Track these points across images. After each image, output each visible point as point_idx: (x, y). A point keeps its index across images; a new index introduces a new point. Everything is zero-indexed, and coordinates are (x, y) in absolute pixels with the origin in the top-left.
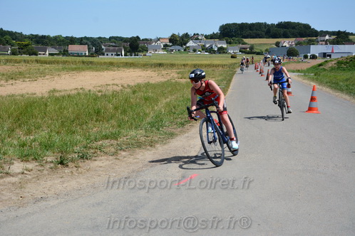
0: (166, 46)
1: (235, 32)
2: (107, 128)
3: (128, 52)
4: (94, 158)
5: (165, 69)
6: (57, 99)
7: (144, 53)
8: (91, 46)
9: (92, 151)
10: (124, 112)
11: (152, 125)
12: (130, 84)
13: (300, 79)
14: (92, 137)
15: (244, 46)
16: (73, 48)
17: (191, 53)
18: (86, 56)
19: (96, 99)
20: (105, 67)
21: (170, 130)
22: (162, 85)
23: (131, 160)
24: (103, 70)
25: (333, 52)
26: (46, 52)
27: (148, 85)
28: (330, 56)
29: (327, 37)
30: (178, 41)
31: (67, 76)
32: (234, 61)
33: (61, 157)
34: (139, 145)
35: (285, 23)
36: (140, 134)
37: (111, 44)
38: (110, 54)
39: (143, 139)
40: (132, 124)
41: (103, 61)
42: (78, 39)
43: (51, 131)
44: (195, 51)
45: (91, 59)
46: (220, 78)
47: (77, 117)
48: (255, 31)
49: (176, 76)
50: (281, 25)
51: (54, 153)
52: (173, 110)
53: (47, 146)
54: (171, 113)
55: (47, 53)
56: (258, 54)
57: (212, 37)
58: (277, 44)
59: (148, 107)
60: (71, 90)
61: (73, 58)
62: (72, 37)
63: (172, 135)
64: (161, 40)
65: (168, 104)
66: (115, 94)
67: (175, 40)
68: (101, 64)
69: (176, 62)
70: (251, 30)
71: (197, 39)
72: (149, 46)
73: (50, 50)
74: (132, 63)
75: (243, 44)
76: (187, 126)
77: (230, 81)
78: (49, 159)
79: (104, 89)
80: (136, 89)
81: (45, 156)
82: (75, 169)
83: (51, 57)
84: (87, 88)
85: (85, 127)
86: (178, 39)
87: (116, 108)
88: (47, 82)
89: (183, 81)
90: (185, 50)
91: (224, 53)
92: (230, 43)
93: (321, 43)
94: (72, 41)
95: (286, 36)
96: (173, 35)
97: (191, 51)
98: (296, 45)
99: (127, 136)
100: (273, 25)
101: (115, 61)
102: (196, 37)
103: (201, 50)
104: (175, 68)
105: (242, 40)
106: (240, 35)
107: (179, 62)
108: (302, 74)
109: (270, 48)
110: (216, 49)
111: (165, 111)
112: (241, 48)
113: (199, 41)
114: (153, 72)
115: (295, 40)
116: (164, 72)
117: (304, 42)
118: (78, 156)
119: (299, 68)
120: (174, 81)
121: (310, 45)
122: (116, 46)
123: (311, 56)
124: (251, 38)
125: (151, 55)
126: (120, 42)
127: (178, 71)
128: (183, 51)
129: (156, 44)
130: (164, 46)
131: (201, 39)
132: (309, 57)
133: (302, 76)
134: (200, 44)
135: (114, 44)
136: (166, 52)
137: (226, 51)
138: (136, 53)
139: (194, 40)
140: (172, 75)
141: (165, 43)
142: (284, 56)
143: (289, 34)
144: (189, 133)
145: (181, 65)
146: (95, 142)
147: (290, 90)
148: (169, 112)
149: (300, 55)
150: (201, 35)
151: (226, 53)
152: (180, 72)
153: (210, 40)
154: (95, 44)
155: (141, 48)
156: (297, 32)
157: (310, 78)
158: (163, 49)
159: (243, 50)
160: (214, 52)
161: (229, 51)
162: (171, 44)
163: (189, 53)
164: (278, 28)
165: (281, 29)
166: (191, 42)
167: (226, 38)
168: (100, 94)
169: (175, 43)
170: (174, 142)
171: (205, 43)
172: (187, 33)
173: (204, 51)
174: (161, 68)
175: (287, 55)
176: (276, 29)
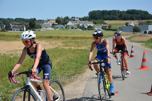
0: (53, 25)
1: (99, 16)
3: (28, 28)
5: (54, 40)
7: (39, 29)
8: (3, 24)
9: (12, 95)
13: (143, 47)
15: (105, 25)
20: (13, 38)
24: (12, 40)
30: (61, 22)
35: (132, 10)
37: (17, 23)
38: (16, 30)
41: (11, 34)
44: (72, 28)
45: (3, 33)
48: (112, 16)
49: (62, 44)
50: (129, 12)
52: (62, 67)
54: (61, 69)
56: (114, 30)
57: (84, 19)
58: (127, 24)
64: (50, 21)
65: (58, 64)
67: (58, 21)
68: (10, 36)
69: (61, 35)
70: (109, 15)
71: (74, 20)
72: (42, 25)
75: (104, 24)
79: (14, 53)
86: (62, 20)
87: (24, 66)
90: (66, 28)
91: (92, 29)
92: (95, 23)
95: (132, 19)
96: (58, 18)
97: (70, 28)
98: (139, 24)
100: (123, 12)
102: (73, 19)
103: (76, 27)
104: (60, 39)
105: (103, 21)
106: (102, 18)
107: (63, 35)
108: (144, 44)
109: (122, 27)
110: (86, 27)
111: (57, 68)
112: (103, 27)
113: (75, 22)
114: (46, 42)
115: (138, 22)
116: (53, 42)
117: (144, 23)
118: (2, 99)
119: (142, 40)
120: (60, 48)
121: (148, 24)
122: (20, 25)
123: (149, 32)
124: (109, 20)
125: (44, 30)
126: (23, 22)
127: (62, 41)
128: (65, 28)
129: (47, 23)
130: (52, 25)
131: (77, 21)
132: (148, 33)
133: (144, 45)
134: (76, 23)
135: (18, 23)
136: (54, 29)
137: (93, 28)
138: (34, 29)
139: (72, 21)
140: (58, 44)
141: (53, 23)
142: (131, 32)
143: (134, 18)
144: (75, 82)
145: (64, 38)
146: (13, 89)
147: (133, 54)
148: (60, 68)
149: (142, 31)
150: (77, 18)
151: (93, 30)
152: (64, 42)
153: (83, 21)
154: (5, 23)
155: (37, 26)
156: (140, 17)
157: (150, 46)
158: (51, 27)
159: (104, 28)
160: (85, 29)
161: (95, 29)
162: (57, 24)
163: (69, 30)
164: (127, 13)
165: (129, 14)
166: (70, 22)
167: (93, 20)
168: (12, 56)
169: (60, 23)
170: (66, 88)
171: (79, 23)
172: (67, 17)
173: (79, 28)
174: (51, 40)
175: (133, 31)
176: (125, 14)
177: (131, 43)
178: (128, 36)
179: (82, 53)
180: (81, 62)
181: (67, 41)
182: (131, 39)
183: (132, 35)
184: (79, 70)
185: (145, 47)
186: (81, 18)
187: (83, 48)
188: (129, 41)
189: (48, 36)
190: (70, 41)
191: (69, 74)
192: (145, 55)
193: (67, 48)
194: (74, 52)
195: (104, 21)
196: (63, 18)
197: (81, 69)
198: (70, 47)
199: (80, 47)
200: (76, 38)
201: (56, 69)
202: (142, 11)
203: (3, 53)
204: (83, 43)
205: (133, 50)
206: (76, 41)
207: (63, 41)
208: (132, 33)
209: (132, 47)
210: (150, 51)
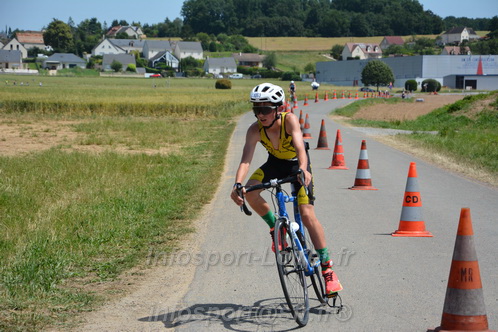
0: (33, 52)
1: (225, 18)
5: (38, 119)
11: (28, 274)
13: (406, 146)
15: (249, 57)
17: (108, 75)
22: (43, 160)
25: (480, 74)
28: (473, 84)
29: (465, 35)
30: (69, 41)
32: (223, 96)
44: (116, 68)
46: (194, 144)
48: (278, 18)
49: (73, 136)
50: (345, 3)
52: (82, 232)
54: (77, 239)
56: (286, 77)
57: (164, 31)
58: (337, 52)
63: (89, 302)
64: (21, 38)
65: (63, 217)
67: (56, 37)
69: (69, 99)
70: (267, 13)
71: (123, 36)
75: (246, 51)
76: (125, 275)
86: (70, 35)
90: (90, 66)
91: (197, 74)
92: (211, 48)
93: (448, 49)
95: (357, 31)
96: (55, 25)
97: (108, 68)
98: (386, 54)
102: (119, 29)
103: (133, 65)
104: (66, 114)
105: (243, 41)
106: (239, 27)
107: (76, 98)
108: (409, 132)
109: (319, 63)
110: (175, 65)
111: (58, 235)
112: (241, 63)
113: (127, 41)
114: (5, 126)
115: (382, 43)
116: (38, 127)
117: (406, 47)
119: (397, 118)
120: (69, 151)
121: (422, 54)
123: (423, 83)
124: (267, 36)
128: (83, 67)
129: (8, 47)
130: (30, 53)
131: (134, 37)
132: (419, 87)
133: (409, 136)
134: (129, 49)
136: (36, 71)
137: (201, 70)
139: (113, 40)
141: (32, 46)
142: (355, 83)
143: (367, 26)
144: (135, 294)
145: (84, 108)
147: (366, 174)
148: (70, 236)
149: (396, 81)
150: (134, 25)
151: (203, 74)
152: (84, 125)
153: (159, 39)
156: (387, 22)
157: (432, 142)
158: (25, 61)
159: (248, 68)
160: (170, 72)
161: (211, 71)
162: (49, 49)
163: (102, 74)
164: (338, 9)
165: (346, 13)
166: (106, 43)
167: (202, 34)
169: (62, 47)
170: (97, 320)
171: (145, 47)
172: (94, 20)
173: (143, 69)
174: (29, 116)
175: (363, 81)
176: (332, 11)
177: (356, 128)
178: (345, 102)
179: (161, 173)
180: (160, 210)
181: (96, 121)
182: (356, 111)
183: (360, 96)
184: (150, 241)
185: (414, 147)
186: (153, 28)
187: (164, 151)
188: (346, 121)
189: (15, 99)
190: (108, 123)
191: (110, 261)
192: (413, 179)
193: (95, 150)
194: (127, 165)
195: (246, 38)
196: (76, 26)
197: (160, 239)
198: (109, 149)
199: (153, 145)
200: (132, 111)
201: (54, 238)
204: (163, 132)
205: (366, 156)
206: (133, 124)
207: (80, 122)
208: (358, 88)
209: (363, 145)
210: (433, 160)
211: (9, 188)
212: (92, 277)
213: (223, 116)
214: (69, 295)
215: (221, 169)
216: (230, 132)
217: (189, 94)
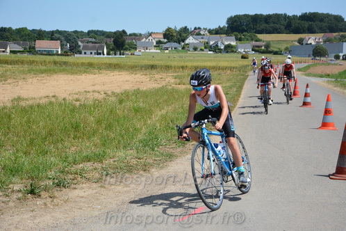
0: (159, 42)
1: (247, 25)
2: (88, 147)
3: (112, 50)
4: (73, 186)
5: (159, 72)
6: (24, 110)
7: (132, 51)
8: (65, 42)
9: (71, 177)
10: (109, 127)
11: (145, 143)
12: (115, 91)
13: (330, 86)
14: (70, 159)
15: (258, 43)
16: (41, 45)
17: (191, 53)
18: (58, 55)
19: (73, 110)
20: (82, 68)
21: (168, 150)
22: (156, 92)
23: (119, 188)
24: (81, 72)
26: (6, 49)
27: (137, 93)
30: (174, 37)
31: (35, 80)
32: (245, 62)
33: (31, 185)
34: (130, 169)
35: (311, 14)
36: (129, 155)
37: (90, 40)
38: (88, 52)
39: (134, 161)
40: (119, 142)
41: (80, 61)
42: (49, 33)
43: (18, 151)
44: (195, 49)
45: (64, 59)
46: (228, 84)
47: (50, 134)
48: (272, 25)
49: (173, 81)
50: (305, 17)
51: (22, 179)
52: (171, 125)
53: (14, 171)
55: (8, 50)
56: (276, 53)
57: (218, 32)
58: (300, 41)
59: (139, 120)
60: (40, 99)
61: (42, 56)
62: (40, 31)
64: (153, 36)
65: (164, 117)
66: (97, 104)
67: (169, 35)
68: (77, 65)
69: (173, 64)
70: (267, 23)
71: (199, 34)
72: (138, 43)
73: (11, 46)
74: (117, 65)
75: (256, 41)
77: (241, 87)
78: (16, 188)
79: (82, 98)
80: (123, 98)
81: (11, 183)
82: (50, 200)
83: (13, 55)
84: (61, 95)
85: (60, 146)
86: (175, 34)
87: (99, 122)
88: (9, 87)
89: (182, 87)
90: (183, 48)
91: (233, 52)
92: (240, 40)
94: (40, 35)
95: (311, 31)
96: (169, 29)
97: (191, 49)
98: (325, 42)
99: (113, 157)
100: (294, 17)
101: (95, 61)
102: (197, 31)
103: (203, 48)
104: (171, 70)
106: (253, 29)
107: (176, 63)
108: (333, 80)
109: (291, 46)
110: (222, 48)
111: (160, 126)
112: (254, 46)
113: (201, 37)
114: (144, 76)
115: (323, 36)
116: (157, 76)
117: (335, 38)
118: (53, 183)
119: (328, 72)
120: (170, 87)
121: (343, 42)
122: (96, 43)
123: (343, 56)
124: (267, 33)
125: (140, 53)
126: (102, 37)
127: (175, 74)
128: (180, 49)
129: (147, 40)
130: (157, 43)
131: (204, 35)
132: (341, 58)
134: (202, 40)
135: (94, 40)
136: (159, 51)
137: (235, 50)
138: (122, 51)
139: (194, 36)
140: (167, 80)
141: (158, 40)
142: (309, 56)
143: (316, 29)
145: (179, 68)
146: (74, 166)
147: (309, 100)
148: (166, 127)
149: (330, 55)
150: (204, 29)
151: (236, 52)
152: (178, 76)
153: (215, 35)
154: (70, 40)
155: (128, 45)
156: (326, 26)
158: (155, 46)
159: (257, 49)
160: (220, 51)
161: (239, 50)
162: (166, 40)
163: (188, 52)
164: (302, 20)
165: (305, 22)
166: (191, 37)
167: (235, 33)
168: (78, 103)
169: (171, 40)
171: (209, 39)
172: (186, 27)
173: (208, 50)
174: (154, 71)
175: (313, 55)
176: (299, 21)
177: (307, 78)
178: (303, 65)
181: (184, 74)
182: (308, 69)
183: (311, 62)
186: (213, 30)
188: (303, 74)
189: (149, 64)
192: (329, 102)
195: (256, 34)
196: (178, 30)
201: (158, 127)
202: (331, 15)
203: (63, 97)
205: (308, 91)
207: (177, 74)
208: (310, 58)
209: (307, 86)
210: (343, 93)
211: (141, 104)
212: (174, 146)
213: (243, 71)
214: (162, 154)
215: (239, 97)
216: (246, 79)
217: (228, 61)
